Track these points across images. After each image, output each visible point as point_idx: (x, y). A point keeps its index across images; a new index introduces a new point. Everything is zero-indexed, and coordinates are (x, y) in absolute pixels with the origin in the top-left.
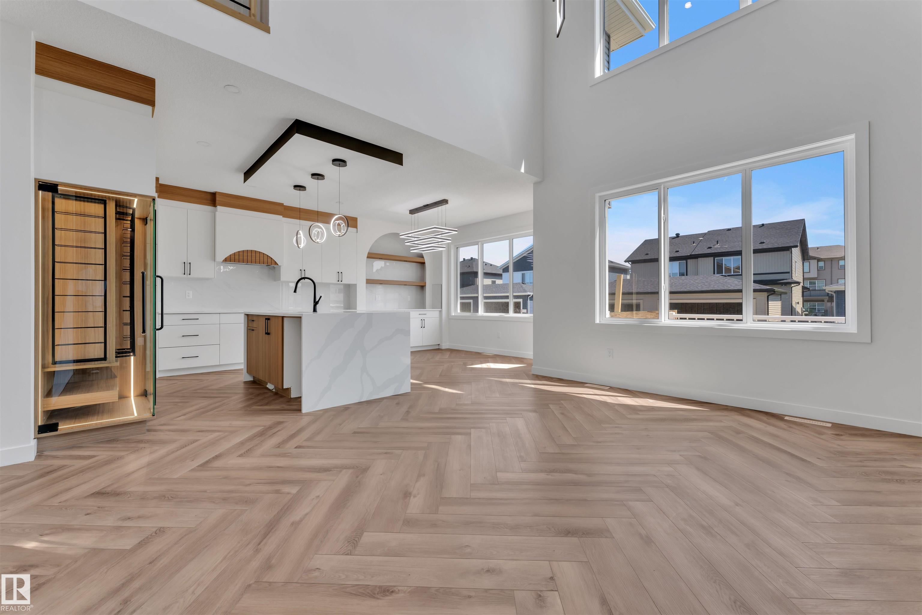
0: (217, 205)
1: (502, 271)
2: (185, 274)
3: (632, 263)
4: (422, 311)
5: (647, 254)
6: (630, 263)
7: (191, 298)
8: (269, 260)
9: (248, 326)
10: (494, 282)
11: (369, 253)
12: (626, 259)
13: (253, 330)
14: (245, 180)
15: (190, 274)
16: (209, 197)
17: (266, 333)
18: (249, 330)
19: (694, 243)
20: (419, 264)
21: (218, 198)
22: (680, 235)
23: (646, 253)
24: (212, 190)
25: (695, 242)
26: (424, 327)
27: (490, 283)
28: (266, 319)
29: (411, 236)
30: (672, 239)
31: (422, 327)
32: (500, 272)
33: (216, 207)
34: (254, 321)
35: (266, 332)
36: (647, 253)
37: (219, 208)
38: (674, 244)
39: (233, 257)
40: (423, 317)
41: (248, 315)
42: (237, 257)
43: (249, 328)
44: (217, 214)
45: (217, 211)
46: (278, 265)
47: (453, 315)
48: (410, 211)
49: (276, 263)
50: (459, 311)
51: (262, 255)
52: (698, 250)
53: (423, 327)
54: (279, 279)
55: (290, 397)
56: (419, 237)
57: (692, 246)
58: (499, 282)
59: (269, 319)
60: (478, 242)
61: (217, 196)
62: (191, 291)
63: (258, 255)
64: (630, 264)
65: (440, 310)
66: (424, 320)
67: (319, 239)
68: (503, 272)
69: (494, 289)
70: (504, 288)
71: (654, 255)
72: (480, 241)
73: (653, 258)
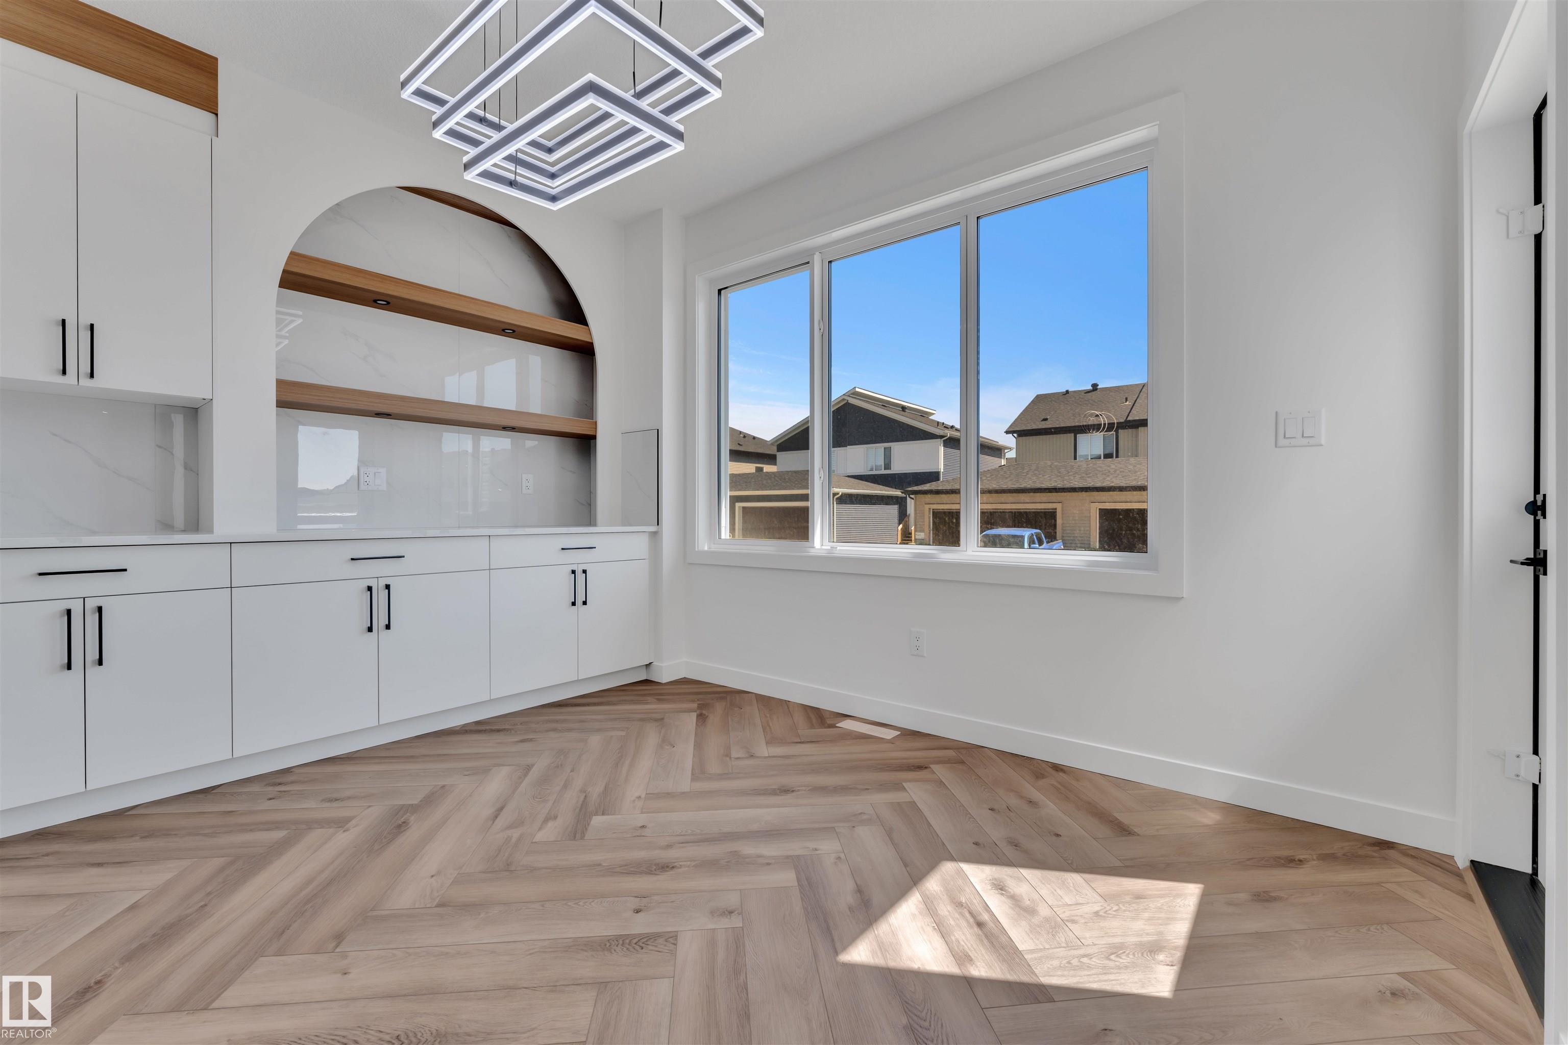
1: (775, 448)
3: (1019, 435)
4: (578, 536)
5: (1045, 420)
6: (1015, 435)
10: (759, 470)
12: (1008, 429)
19: (1126, 400)
20: (570, 348)
22: (1099, 387)
23: (1043, 418)
25: (1128, 399)
26: (585, 603)
27: (753, 471)
30: (1085, 393)
31: (574, 604)
32: (773, 450)
36: (1046, 417)
38: (1091, 402)
40: (578, 560)
47: (706, 549)
50: (725, 534)
52: (1137, 412)
53: (579, 601)
57: (1123, 406)
58: (768, 468)
64: (1014, 437)
65: (653, 529)
66: (584, 572)
68: (778, 451)
69: (765, 482)
70: (785, 479)
71: (1058, 422)
72: (820, 248)
73: (1058, 426)
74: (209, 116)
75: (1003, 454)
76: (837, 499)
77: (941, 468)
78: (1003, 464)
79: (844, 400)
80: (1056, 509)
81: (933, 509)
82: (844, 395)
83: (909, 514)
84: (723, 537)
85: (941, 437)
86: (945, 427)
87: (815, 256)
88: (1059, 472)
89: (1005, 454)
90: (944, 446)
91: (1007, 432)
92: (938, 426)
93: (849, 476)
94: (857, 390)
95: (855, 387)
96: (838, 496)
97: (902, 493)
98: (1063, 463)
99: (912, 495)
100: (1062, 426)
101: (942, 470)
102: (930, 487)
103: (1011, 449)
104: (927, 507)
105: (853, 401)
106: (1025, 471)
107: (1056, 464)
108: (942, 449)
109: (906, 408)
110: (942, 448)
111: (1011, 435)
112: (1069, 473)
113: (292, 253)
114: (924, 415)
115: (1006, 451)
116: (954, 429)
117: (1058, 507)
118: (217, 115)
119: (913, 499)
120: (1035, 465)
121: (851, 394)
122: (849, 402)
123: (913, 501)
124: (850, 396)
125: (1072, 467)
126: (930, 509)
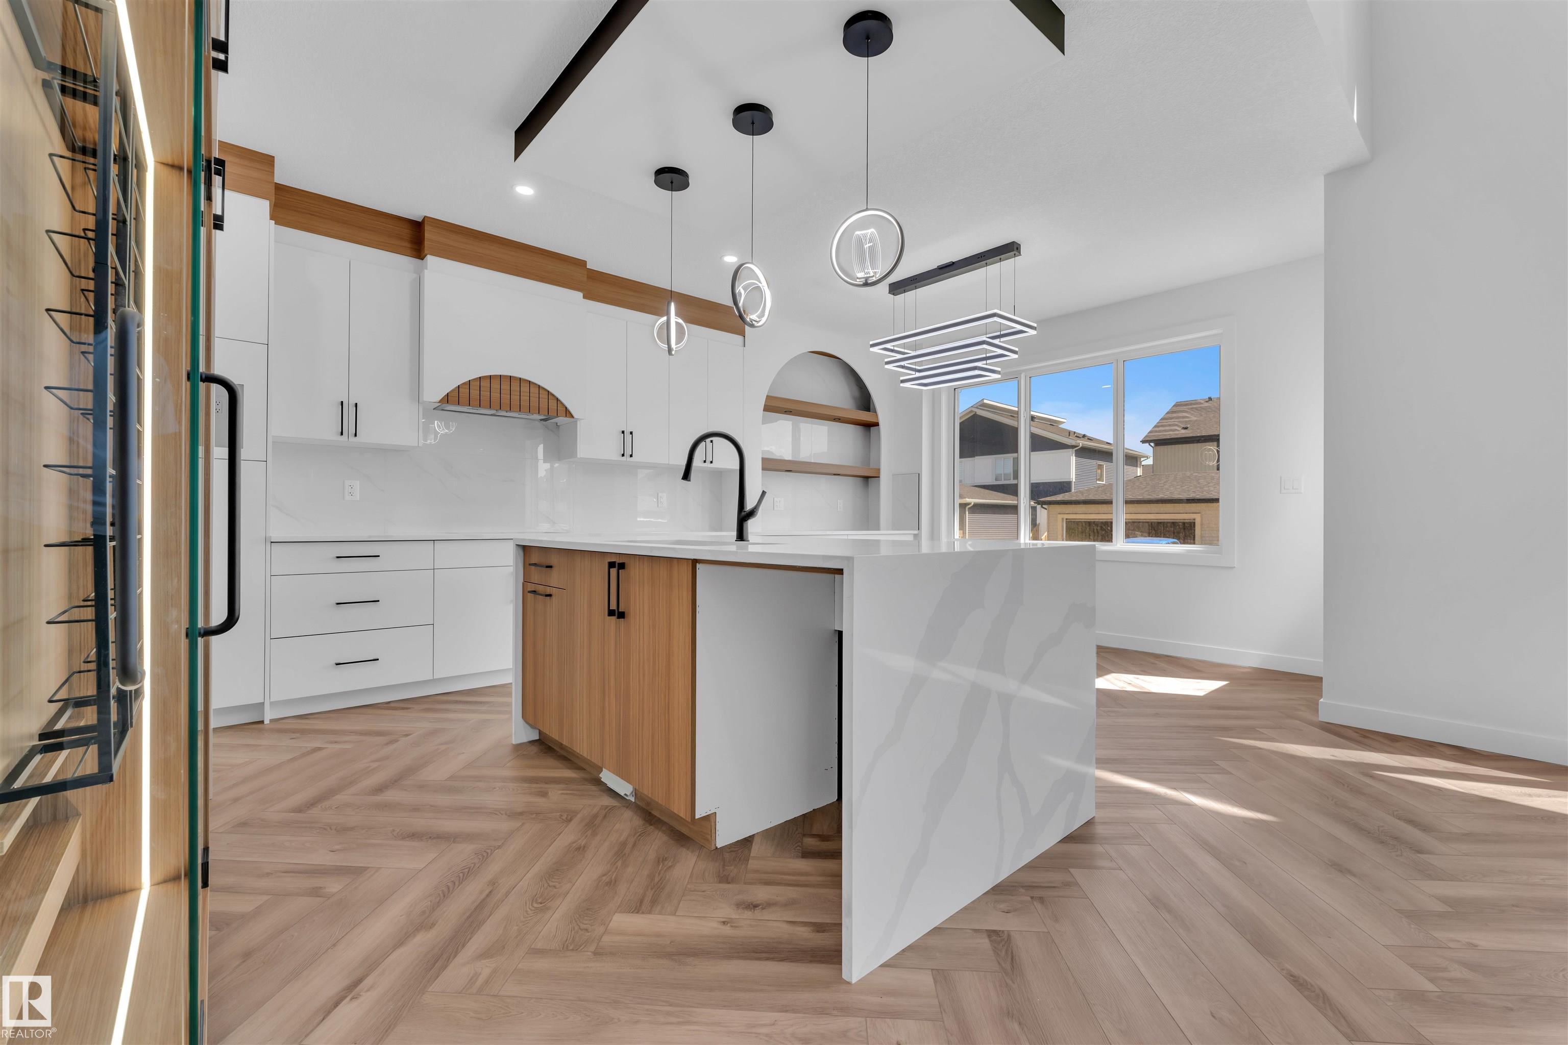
0: (426, 252)
2: (342, 434)
3: (1157, 445)
7: (358, 499)
8: (553, 404)
9: (525, 582)
11: (768, 397)
12: (1144, 438)
13: (550, 595)
14: (518, 152)
15: (356, 435)
16: (406, 232)
17: (611, 613)
18: (530, 596)
20: (861, 427)
21: (429, 234)
24: (415, 212)
28: (612, 565)
29: (892, 348)
33: (422, 259)
34: (551, 567)
35: (613, 606)
37: (430, 259)
39: (464, 392)
41: (525, 550)
42: (475, 393)
43: (531, 587)
44: (427, 274)
45: (427, 269)
46: (572, 417)
48: (889, 284)
49: (568, 413)
51: (534, 390)
54: (572, 452)
55: (713, 848)
56: (906, 351)
59: (622, 566)
60: (1020, 372)
61: (427, 228)
62: (358, 482)
63: (525, 388)
64: (1151, 446)
65: (916, 532)
67: (756, 314)
71: (1199, 431)
72: (1025, 371)
73: (1199, 435)
74: (741, 338)
75: (1138, 463)
76: (969, 508)
77: (1073, 478)
78: (1139, 475)
79: (971, 411)
80: (1194, 519)
81: (1066, 519)
82: (972, 407)
83: (1039, 523)
84: (956, 537)
85: (1073, 447)
86: (1076, 436)
87: (1022, 375)
88: (1199, 483)
89: (1141, 462)
90: (1076, 456)
91: (1143, 442)
92: (1069, 435)
93: (976, 486)
94: (985, 401)
95: (983, 399)
96: (970, 506)
97: (1034, 503)
98: (1203, 474)
99: (1045, 505)
100: (1203, 435)
101: (1074, 480)
102: (1063, 497)
103: (1147, 457)
104: (1060, 517)
105: (981, 413)
106: (1162, 482)
107: (1196, 474)
108: (1073, 459)
109: (1035, 418)
110: (1074, 457)
111: (1148, 444)
112: (1209, 483)
113: (767, 396)
114: (1053, 424)
115: (1142, 459)
116: (1086, 438)
117: (1198, 518)
118: (744, 337)
119: (1046, 509)
120: (1173, 475)
121: (980, 406)
122: (977, 413)
123: (1046, 511)
124: (978, 408)
125: (1213, 478)
126: (1063, 519)
